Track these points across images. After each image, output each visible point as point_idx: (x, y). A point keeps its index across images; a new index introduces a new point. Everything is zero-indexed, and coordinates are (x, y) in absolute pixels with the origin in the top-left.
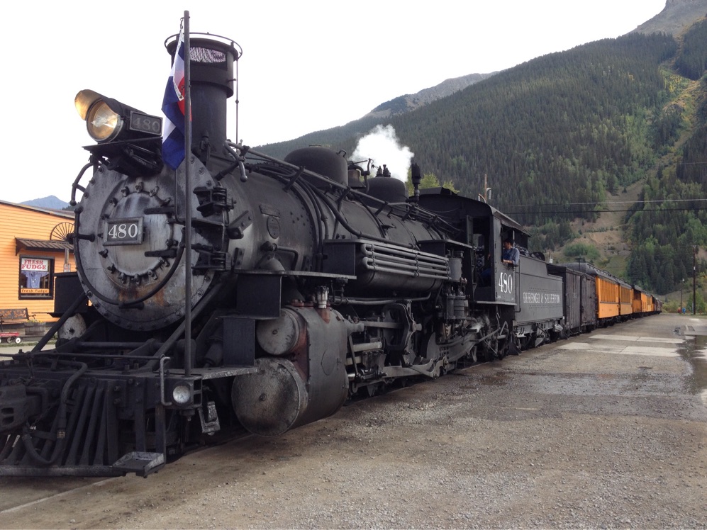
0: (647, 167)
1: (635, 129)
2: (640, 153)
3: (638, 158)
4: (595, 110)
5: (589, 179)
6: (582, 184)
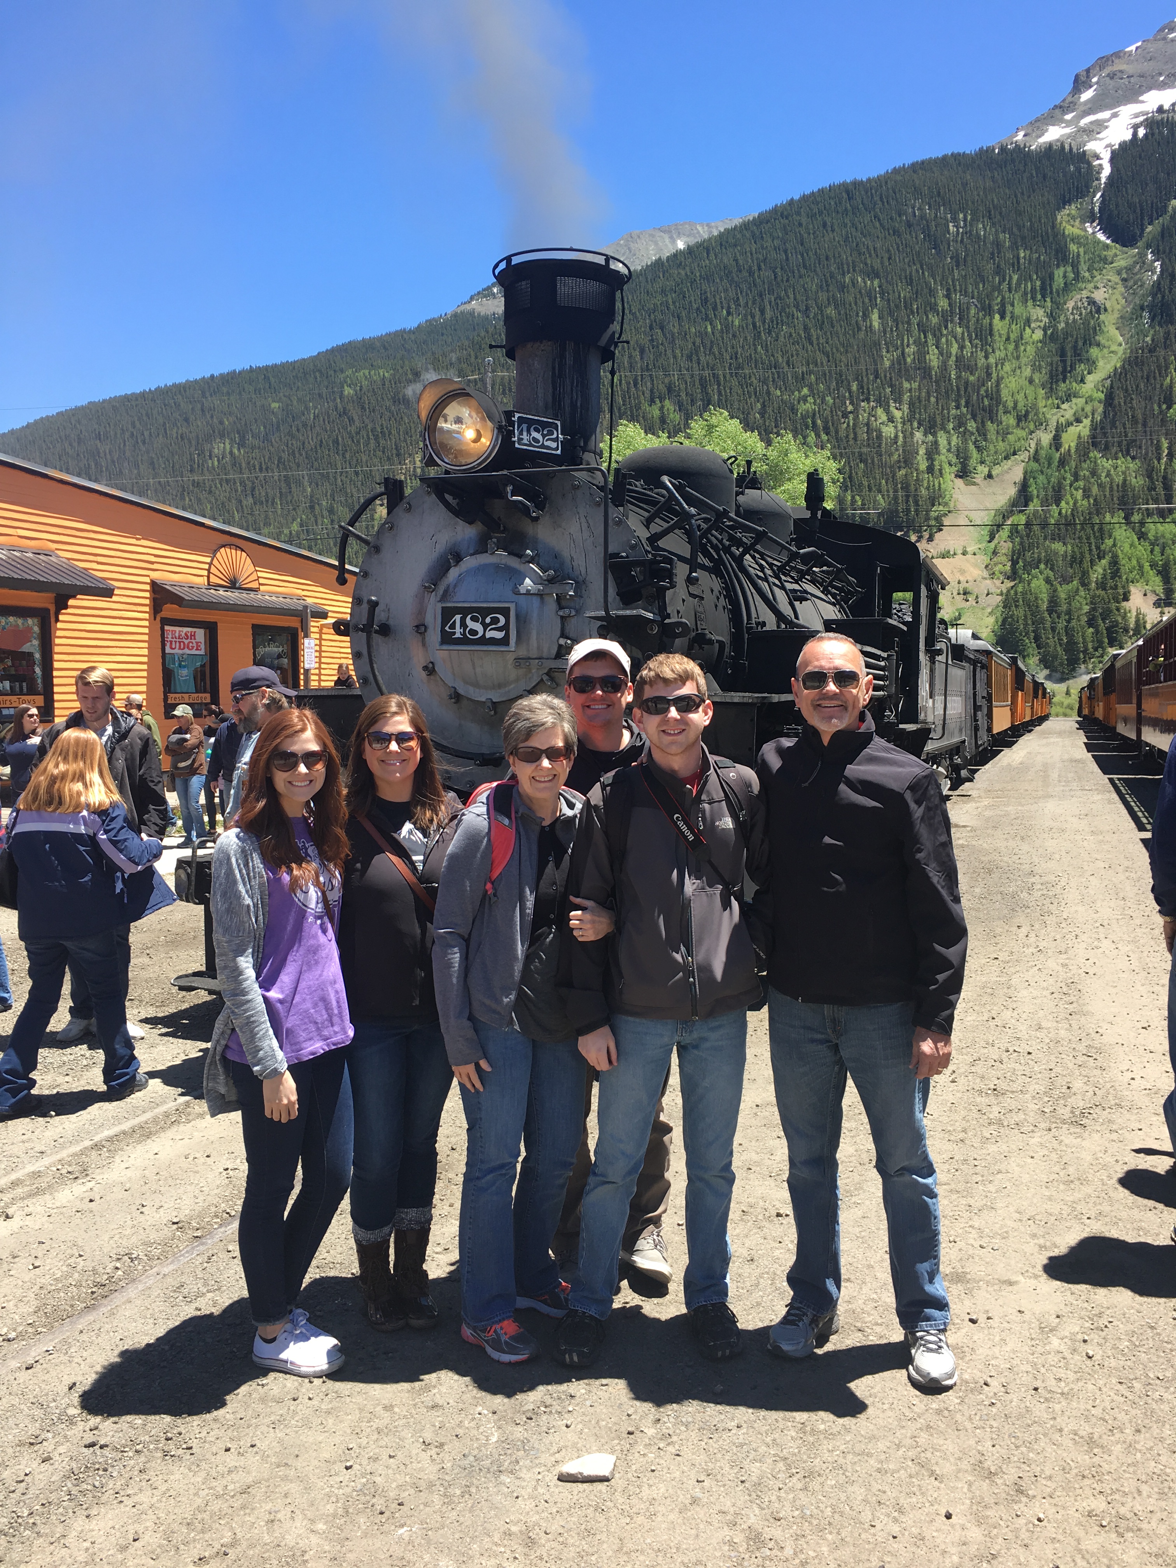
0: (1032, 426)
1: (1011, 347)
2: (1020, 397)
3: (1015, 407)
4: (933, 308)
5: (922, 451)
6: (908, 460)
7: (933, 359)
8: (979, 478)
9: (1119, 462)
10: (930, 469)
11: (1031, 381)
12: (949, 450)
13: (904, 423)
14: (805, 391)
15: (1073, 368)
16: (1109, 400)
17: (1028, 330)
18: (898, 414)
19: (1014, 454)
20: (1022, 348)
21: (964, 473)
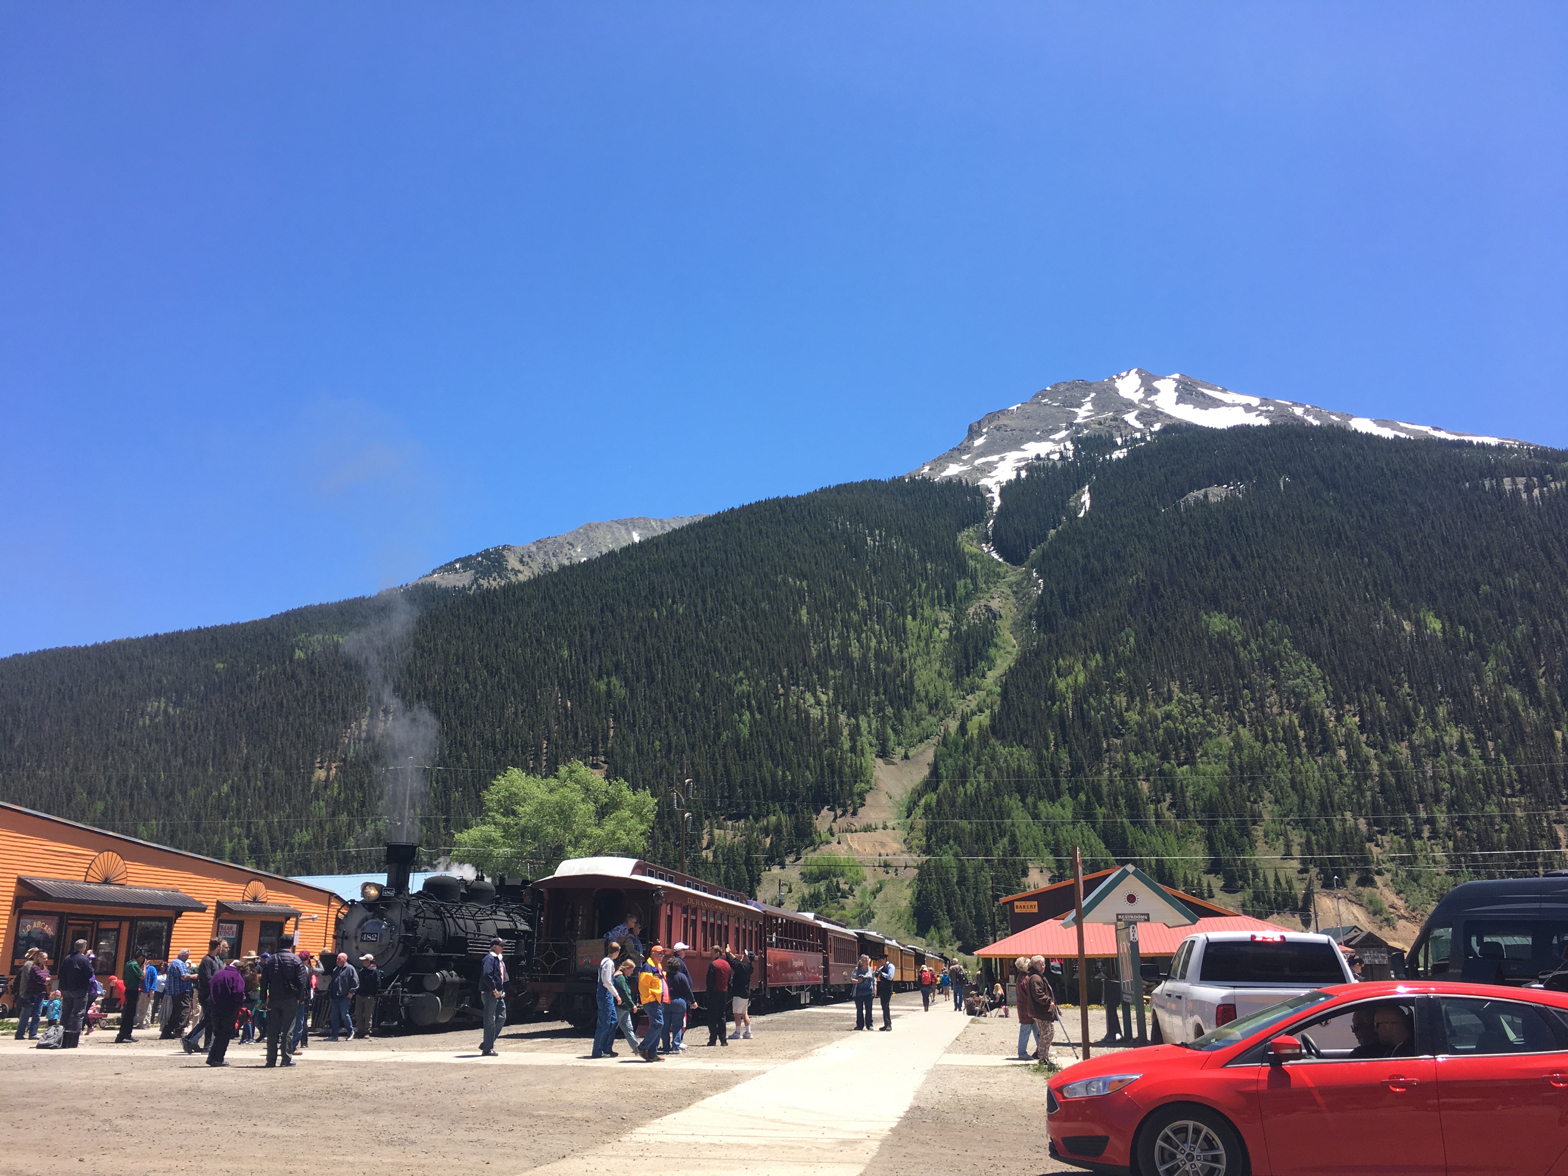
0: (942, 713)
1: (922, 644)
2: (931, 688)
3: (927, 697)
4: (855, 607)
5: (846, 732)
6: (833, 740)
7: (855, 651)
8: (897, 759)
9: (1014, 750)
10: (853, 749)
11: (940, 674)
12: (869, 733)
13: (829, 706)
14: (741, 674)
15: (975, 665)
16: (1004, 695)
17: (936, 631)
18: (824, 698)
19: (928, 738)
20: (932, 646)
21: (884, 754)
